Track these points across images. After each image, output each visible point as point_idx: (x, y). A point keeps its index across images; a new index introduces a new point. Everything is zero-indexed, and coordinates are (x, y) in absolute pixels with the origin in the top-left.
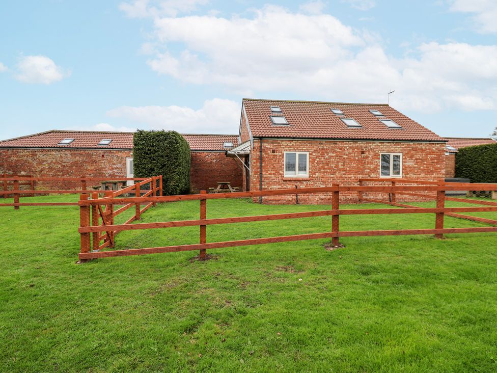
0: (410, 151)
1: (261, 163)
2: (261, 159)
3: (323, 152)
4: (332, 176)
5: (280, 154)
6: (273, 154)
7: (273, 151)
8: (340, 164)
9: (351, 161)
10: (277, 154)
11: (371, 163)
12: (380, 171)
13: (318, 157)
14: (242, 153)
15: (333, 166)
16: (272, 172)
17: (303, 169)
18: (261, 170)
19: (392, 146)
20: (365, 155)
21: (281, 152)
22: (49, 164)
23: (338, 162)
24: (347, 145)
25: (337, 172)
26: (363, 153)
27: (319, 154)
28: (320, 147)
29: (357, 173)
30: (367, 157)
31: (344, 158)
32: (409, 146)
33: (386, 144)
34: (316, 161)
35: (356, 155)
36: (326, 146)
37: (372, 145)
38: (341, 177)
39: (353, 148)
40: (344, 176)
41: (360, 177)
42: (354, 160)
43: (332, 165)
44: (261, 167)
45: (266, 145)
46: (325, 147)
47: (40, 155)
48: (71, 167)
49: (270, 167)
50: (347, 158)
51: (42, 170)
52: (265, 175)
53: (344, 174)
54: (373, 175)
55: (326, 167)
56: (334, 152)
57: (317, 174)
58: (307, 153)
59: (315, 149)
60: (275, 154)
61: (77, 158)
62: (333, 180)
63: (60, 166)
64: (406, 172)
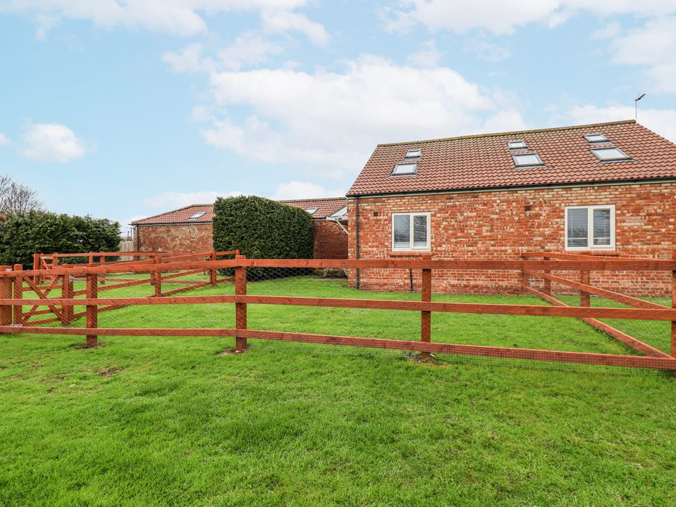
0: (633, 200)
1: (358, 232)
2: (358, 225)
3: (455, 211)
4: (471, 248)
5: (385, 217)
6: (375, 218)
7: (376, 214)
8: (484, 229)
9: (505, 223)
10: (381, 217)
11: (546, 226)
12: (566, 239)
13: (445, 219)
15: (472, 232)
16: (375, 244)
17: (420, 238)
18: (358, 242)
19: (591, 193)
20: (534, 212)
21: (387, 215)
22: (180, 240)
23: (480, 226)
24: (497, 198)
25: (480, 242)
26: (528, 208)
27: (447, 215)
28: (448, 204)
29: (516, 243)
30: (537, 216)
31: (493, 219)
32: (629, 191)
33: (577, 190)
34: (442, 226)
35: (515, 213)
36: (459, 201)
37: (547, 195)
38: (487, 250)
39: (509, 202)
40: (492, 248)
41: (524, 249)
42: (512, 221)
43: (470, 231)
44: (358, 237)
45: (366, 206)
46: (457, 203)
47: (173, 231)
48: (197, 243)
49: (371, 237)
50: (497, 219)
51: (175, 246)
52: (364, 248)
53: (492, 245)
54: (550, 247)
55: (459, 234)
56: (474, 210)
57: (444, 246)
58: (428, 215)
59: (440, 207)
60: (378, 217)
61: (203, 233)
62: (472, 254)
63: (188, 242)
64: (623, 236)
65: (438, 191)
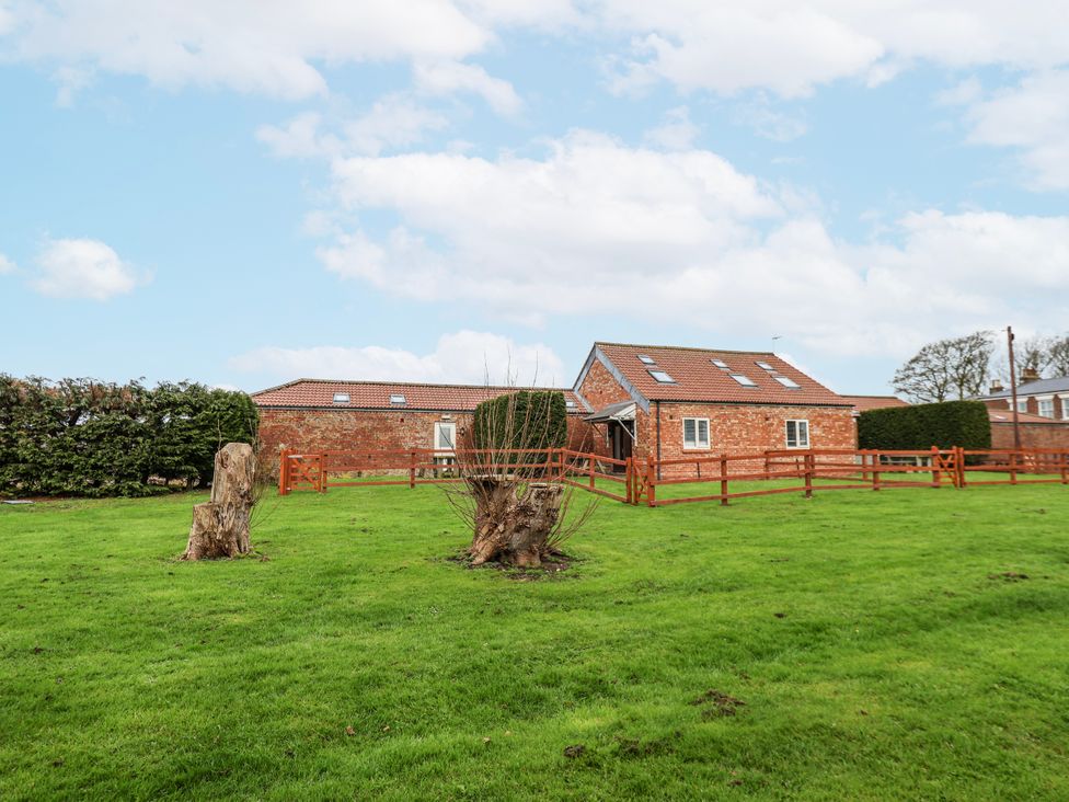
0: (816, 417)
1: (658, 432)
2: (658, 426)
3: (725, 418)
4: (736, 447)
5: (678, 420)
6: (671, 420)
7: (671, 417)
8: (744, 433)
9: (755, 429)
10: (675, 420)
11: (777, 432)
12: (787, 441)
13: (719, 424)
14: (627, 418)
15: (737, 434)
16: (671, 442)
17: (703, 439)
18: (658, 441)
19: (797, 411)
20: (770, 422)
22: (323, 432)
23: (741, 430)
24: (750, 410)
25: (741, 443)
26: (767, 419)
27: (720, 421)
28: (721, 412)
29: (762, 444)
30: (772, 424)
31: (748, 426)
32: (814, 411)
33: (791, 409)
34: (718, 430)
35: (759, 421)
36: (728, 411)
37: (776, 410)
38: (745, 448)
39: (757, 414)
41: (766, 448)
42: (759, 428)
43: (735, 434)
44: (658, 437)
45: (663, 410)
46: (727, 413)
47: (310, 419)
48: (354, 437)
49: (668, 436)
50: (751, 426)
51: (312, 441)
52: (663, 446)
53: (748, 445)
54: (779, 447)
55: (728, 436)
56: (737, 418)
57: (719, 445)
58: (707, 420)
59: (715, 414)
60: (673, 420)
61: (365, 423)
62: (737, 451)
63: (338, 435)
64: (813, 442)
65: (715, 402)
